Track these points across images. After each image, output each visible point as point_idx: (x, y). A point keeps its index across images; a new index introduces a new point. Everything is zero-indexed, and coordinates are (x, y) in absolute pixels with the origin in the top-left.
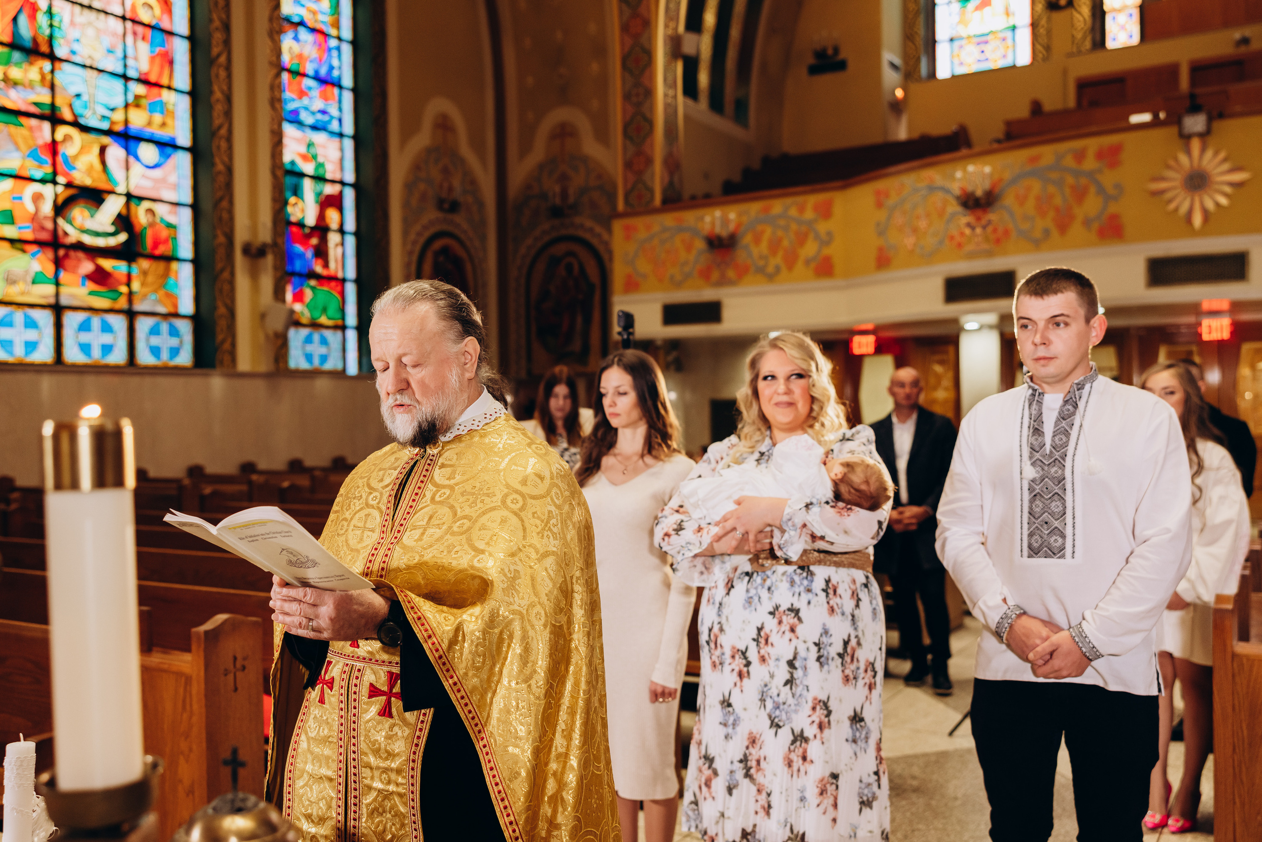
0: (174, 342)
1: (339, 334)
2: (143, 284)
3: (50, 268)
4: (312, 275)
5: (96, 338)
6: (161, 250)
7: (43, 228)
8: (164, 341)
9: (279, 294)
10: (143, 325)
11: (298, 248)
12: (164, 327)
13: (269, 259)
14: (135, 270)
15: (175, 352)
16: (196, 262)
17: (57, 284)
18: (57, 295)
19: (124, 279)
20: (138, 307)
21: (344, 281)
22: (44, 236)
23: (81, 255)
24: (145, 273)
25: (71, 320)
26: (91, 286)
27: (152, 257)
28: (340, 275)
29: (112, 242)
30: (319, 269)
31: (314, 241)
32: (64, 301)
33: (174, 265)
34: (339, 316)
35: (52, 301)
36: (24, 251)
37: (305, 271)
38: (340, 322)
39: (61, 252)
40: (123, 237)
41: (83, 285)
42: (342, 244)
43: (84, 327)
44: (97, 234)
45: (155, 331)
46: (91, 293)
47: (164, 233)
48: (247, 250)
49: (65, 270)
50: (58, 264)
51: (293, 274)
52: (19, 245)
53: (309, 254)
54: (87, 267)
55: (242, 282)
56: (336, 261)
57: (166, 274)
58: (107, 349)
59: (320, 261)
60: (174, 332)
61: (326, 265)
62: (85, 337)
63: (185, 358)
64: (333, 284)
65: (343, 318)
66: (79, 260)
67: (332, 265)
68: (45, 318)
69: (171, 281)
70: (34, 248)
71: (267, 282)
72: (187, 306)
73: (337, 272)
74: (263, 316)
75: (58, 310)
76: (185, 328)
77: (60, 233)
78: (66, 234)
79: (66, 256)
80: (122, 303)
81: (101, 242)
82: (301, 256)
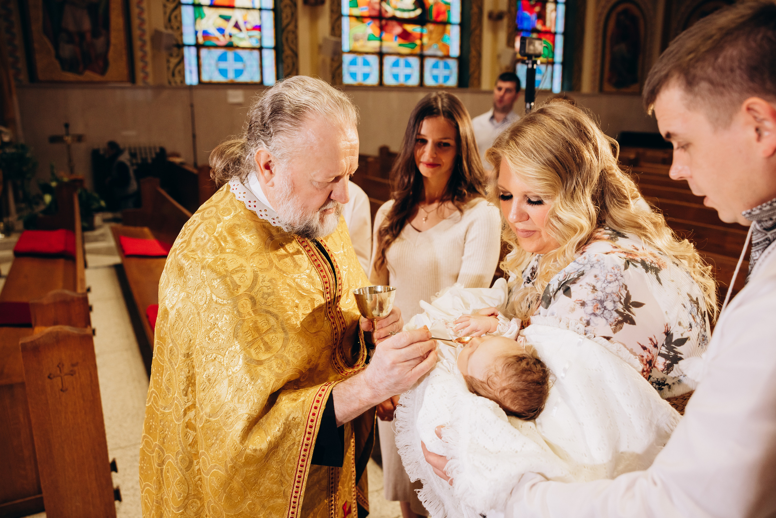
0: (446, 72)
1: (550, 67)
2: (430, 39)
3: (377, 31)
4: (535, 30)
5: (402, 71)
6: (441, 18)
7: (373, 9)
8: (441, 72)
9: (510, 43)
10: (429, 63)
11: (527, 14)
12: (441, 64)
13: (505, 22)
14: (425, 31)
15: (447, 78)
16: (462, 25)
17: (381, 40)
18: (381, 47)
19: (419, 36)
20: (427, 52)
21: (555, 34)
22: (374, 13)
23: (394, 23)
24: (431, 32)
25: (388, 61)
26: (400, 41)
27: (436, 23)
28: (553, 30)
29: (413, 15)
30: (539, 26)
31: (537, 9)
32: (385, 50)
33: (449, 27)
34: (551, 55)
35: (377, 50)
36: (363, 22)
37: (530, 27)
38: (550, 59)
39: (384, 22)
40: (419, 12)
41: (396, 40)
42: (556, 10)
43: (396, 64)
44: (404, 10)
45: (435, 66)
46: (400, 45)
47: (443, 8)
48: (491, 16)
49: (386, 32)
50: (382, 28)
51: (522, 30)
52: (361, 19)
53: (534, 17)
54: (398, 30)
55: (487, 36)
56: (551, 21)
57: (444, 32)
58: (408, 77)
59: (540, 22)
60: (447, 66)
61: (544, 24)
62: (396, 70)
63: (453, 82)
64: (548, 36)
65: (553, 57)
66: (393, 27)
67: (548, 24)
68: (374, 60)
69: (446, 36)
70: (368, 21)
71: (503, 36)
72: (455, 51)
73: (550, 27)
74: (499, 57)
75: (381, 55)
76: (454, 65)
77: (383, 11)
78: (386, 11)
79: (386, 25)
80: (417, 50)
81: (406, 15)
82: (528, 19)
